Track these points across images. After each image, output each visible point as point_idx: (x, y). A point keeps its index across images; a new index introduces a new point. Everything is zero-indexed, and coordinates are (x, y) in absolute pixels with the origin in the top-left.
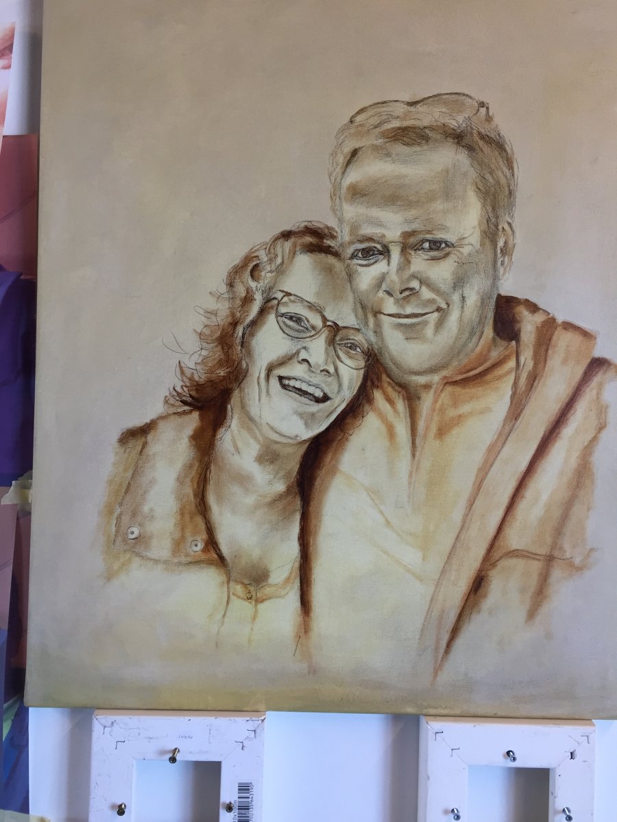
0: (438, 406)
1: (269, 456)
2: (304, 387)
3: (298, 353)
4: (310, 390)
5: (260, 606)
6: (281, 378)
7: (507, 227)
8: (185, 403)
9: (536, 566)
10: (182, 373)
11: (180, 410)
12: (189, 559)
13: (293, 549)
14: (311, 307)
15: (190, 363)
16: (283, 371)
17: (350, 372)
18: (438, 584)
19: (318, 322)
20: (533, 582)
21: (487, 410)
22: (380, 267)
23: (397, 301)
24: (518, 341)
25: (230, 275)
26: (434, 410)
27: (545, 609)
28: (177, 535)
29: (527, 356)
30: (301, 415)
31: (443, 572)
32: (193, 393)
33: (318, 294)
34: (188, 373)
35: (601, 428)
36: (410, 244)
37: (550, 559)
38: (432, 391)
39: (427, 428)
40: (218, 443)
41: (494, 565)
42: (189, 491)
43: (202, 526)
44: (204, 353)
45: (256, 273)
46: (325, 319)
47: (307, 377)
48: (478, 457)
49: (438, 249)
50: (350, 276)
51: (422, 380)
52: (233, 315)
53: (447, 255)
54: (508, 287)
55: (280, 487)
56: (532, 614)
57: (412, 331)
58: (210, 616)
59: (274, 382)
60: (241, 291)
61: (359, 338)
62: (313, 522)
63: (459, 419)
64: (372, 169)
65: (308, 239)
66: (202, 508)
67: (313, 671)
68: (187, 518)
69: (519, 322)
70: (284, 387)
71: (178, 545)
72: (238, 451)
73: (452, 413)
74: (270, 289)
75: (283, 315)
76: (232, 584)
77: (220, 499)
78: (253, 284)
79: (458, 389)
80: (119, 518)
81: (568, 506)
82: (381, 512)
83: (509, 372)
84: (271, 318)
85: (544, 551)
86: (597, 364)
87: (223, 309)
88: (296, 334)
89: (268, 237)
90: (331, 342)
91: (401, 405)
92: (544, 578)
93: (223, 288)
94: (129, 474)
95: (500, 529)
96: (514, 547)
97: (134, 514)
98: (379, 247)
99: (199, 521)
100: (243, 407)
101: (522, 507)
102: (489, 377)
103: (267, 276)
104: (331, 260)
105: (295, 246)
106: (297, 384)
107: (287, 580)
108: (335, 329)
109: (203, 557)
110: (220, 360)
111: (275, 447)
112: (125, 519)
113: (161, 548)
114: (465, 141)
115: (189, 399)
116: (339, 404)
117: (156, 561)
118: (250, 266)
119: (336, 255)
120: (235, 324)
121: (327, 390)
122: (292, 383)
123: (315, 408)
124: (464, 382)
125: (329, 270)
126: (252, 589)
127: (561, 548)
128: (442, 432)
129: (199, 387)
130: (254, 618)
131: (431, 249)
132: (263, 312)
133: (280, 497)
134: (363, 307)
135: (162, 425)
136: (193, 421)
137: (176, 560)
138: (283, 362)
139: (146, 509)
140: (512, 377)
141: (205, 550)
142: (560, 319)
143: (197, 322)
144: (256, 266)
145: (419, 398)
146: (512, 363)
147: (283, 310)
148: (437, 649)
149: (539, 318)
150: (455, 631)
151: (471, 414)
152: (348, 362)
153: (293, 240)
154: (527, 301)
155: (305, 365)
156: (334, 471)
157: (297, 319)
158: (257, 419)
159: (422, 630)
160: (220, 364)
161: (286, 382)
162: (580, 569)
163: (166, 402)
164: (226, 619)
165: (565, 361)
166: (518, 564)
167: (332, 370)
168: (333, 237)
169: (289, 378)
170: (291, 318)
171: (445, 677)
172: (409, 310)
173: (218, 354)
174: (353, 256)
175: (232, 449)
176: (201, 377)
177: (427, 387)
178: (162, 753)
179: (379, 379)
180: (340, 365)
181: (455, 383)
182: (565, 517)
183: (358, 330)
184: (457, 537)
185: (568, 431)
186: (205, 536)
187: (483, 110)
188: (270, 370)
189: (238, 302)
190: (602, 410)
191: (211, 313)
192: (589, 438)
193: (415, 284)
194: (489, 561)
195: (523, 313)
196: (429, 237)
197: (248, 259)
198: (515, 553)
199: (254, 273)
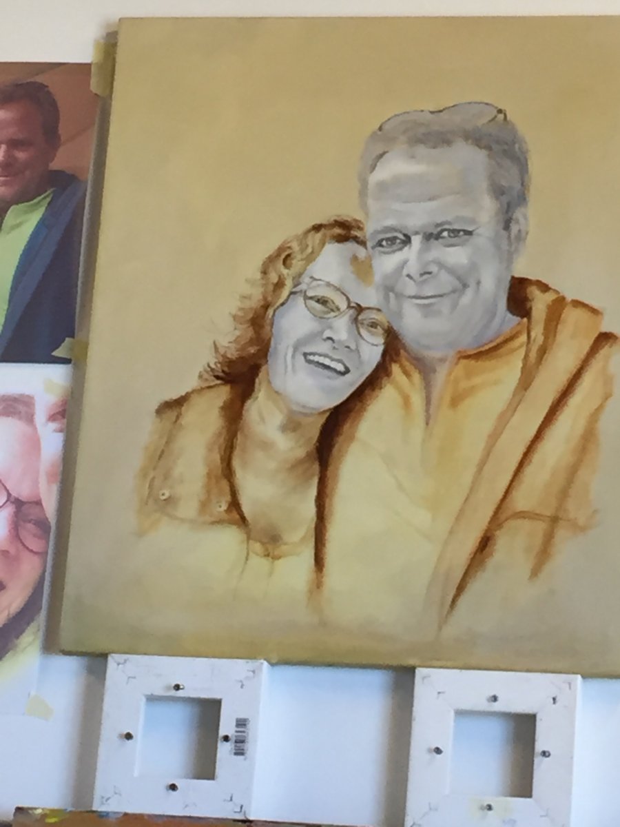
7: (520, 217)
10: (216, 350)
14: (337, 289)
15: (224, 341)
16: (308, 348)
18: (446, 543)
21: (497, 382)
23: (417, 284)
24: (529, 318)
25: (264, 263)
26: (447, 382)
27: (549, 567)
28: (204, 499)
29: (538, 332)
39: (441, 398)
40: (245, 414)
46: (348, 301)
47: (331, 354)
49: (456, 237)
51: (437, 354)
53: (465, 242)
56: (536, 571)
57: (429, 310)
58: (230, 572)
59: (300, 358)
61: (380, 317)
68: (213, 482)
69: (530, 300)
70: (309, 362)
74: (300, 275)
76: (251, 542)
77: (244, 463)
79: (472, 363)
82: (395, 477)
83: (522, 345)
84: (300, 301)
88: (322, 314)
90: (354, 321)
95: (507, 493)
96: (521, 509)
98: (401, 236)
100: (270, 382)
104: (356, 247)
106: (321, 360)
111: (298, 417)
114: (484, 143)
116: (359, 376)
120: (266, 307)
121: (348, 364)
123: (336, 380)
125: (354, 256)
127: (566, 510)
131: (449, 237)
132: (292, 295)
135: (195, 398)
137: (201, 520)
138: (310, 339)
139: (176, 473)
145: (434, 372)
147: (310, 293)
148: (442, 606)
151: (483, 385)
152: (370, 339)
154: (538, 281)
155: (329, 343)
157: (324, 301)
159: (428, 588)
164: (245, 575)
165: (573, 337)
169: (314, 354)
172: (427, 292)
174: (378, 245)
175: (257, 418)
177: (442, 360)
180: (362, 343)
182: (571, 479)
187: (501, 116)
188: (296, 347)
192: (595, 407)
198: (522, 515)
199: (287, 262)
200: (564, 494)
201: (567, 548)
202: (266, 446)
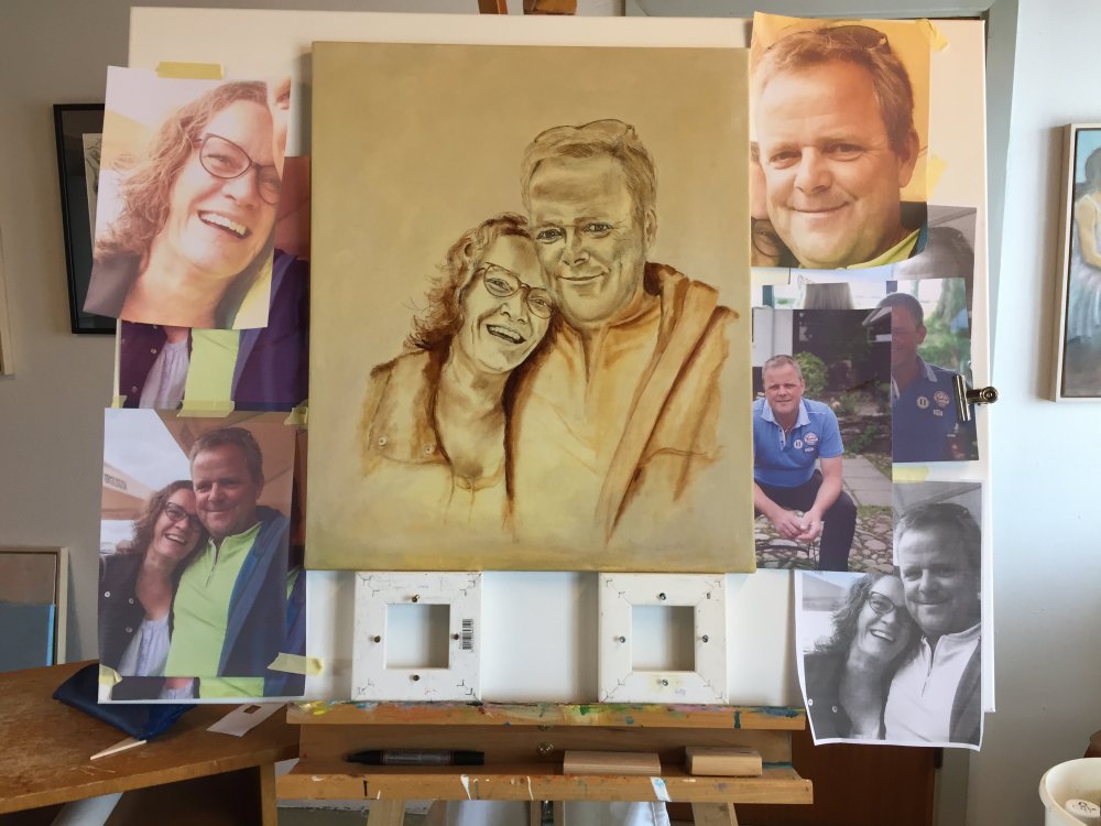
0: (604, 344)
1: (481, 383)
2: (506, 332)
3: (500, 308)
4: (510, 334)
5: (476, 494)
6: (488, 326)
7: (650, 213)
8: (418, 345)
9: (679, 460)
10: (416, 324)
11: (415, 351)
12: (423, 460)
13: (500, 451)
14: (510, 274)
15: (422, 316)
16: (490, 321)
17: (540, 321)
18: (608, 475)
19: (514, 284)
20: (678, 471)
21: (640, 347)
22: (559, 244)
23: (572, 268)
24: (662, 296)
25: (450, 252)
26: (601, 347)
27: (687, 491)
28: (415, 443)
29: (669, 306)
30: (504, 353)
31: (612, 466)
32: (424, 338)
33: (514, 265)
34: (421, 324)
35: (724, 357)
36: (581, 227)
37: (690, 454)
38: (600, 333)
39: (597, 360)
40: (443, 375)
41: (649, 460)
42: (422, 410)
43: (433, 436)
44: (432, 309)
45: (469, 251)
46: (520, 283)
47: (508, 326)
48: (634, 381)
49: (601, 230)
50: (538, 251)
51: (592, 325)
52: (453, 281)
53: (608, 234)
54: (652, 257)
55: (490, 406)
56: (677, 495)
57: (584, 288)
58: (440, 501)
59: (484, 330)
60: (458, 263)
61: (545, 296)
62: (514, 431)
63: (619, 354)
64: (551, 174)
65: (507, 225)
66: (432, 421)
67: (516, 541)
68: (422, 429)
69: (662, 281)
70: (491, 332)
71: (415, 450)
72: (458, 380)
73: (615, 349)
74: (480, 262)
75: (489, 280)
76: (455, 478)
77: (445, 415)
78: (467, 259)
79: (619, 331)
80: (372, 431)
81: (703, 414)
82: (565, 423)
83: (657, 317)
84: (481, 283)
85: (685, 448)
86: (720, 311)
87: (445, 277)
88: (499, 294)
89: (477, 225)
90: (525, 299)
91: (577, 344)
92: (686, 469)
93: (445, 262)
94: (379, 398)
95: (652, 433)
96: (663, 446)
97: (383, 427)
98: (558, 230)
99: (431, 432)
100: (461, 347)
101: (668, 417)
102: (642, 322)
103: (477, 252)
104: (523, 239)
105: (497, 230)
106: (501, 331)
107: (496, 475)
108: (528, 289)
109: (434, 458)
110: (444, 315)
111: (485, 376)
112: (376, 431)
113: (403, 452)
114: (618, 153)
115: (422, 343)
116: (532, 343)
117: (399, 462)
118: (465, 246)
119: (527, 236)
120: (454, 288)
121: (522, 335)
122: (497, 329)
123: (514, 347)
124: (623, 326)
125: (522, 247)
126: (470, 481)
127: (698, 447)
128: (608, 363)
129: (428, 334)
130: (472, 502)
131: (596, 230)
132: (474, 278)
133: (490, 413)
134: (548, 274)
135: (402, 362)
136: (425, 358)
137: (414, 461)
138: (490, 314)
139: (391, 424)
140: (658, 322)
141: (435, 453)
142: (692, 279)
143: (427, 287)
144: (469, 246)
145: (591, 339)
146: (658, 312)
147: (489, 276)
148: (608, 523)
149: (676, 279)
150: (621, 509)
151: (629, 349)
152: (538, 313)
153: (494, 226)
154: (667, 266)
155: (506, 317)
156: (529, 393)
157: (500, 283)
158: (471, 356)
159: (596, 510)
160: (444, 317)
161: (493, 329)
162: (712, 461)
163: (405, 345)
164: (452, 504)
165: (697, 309)
166: (667, 458)
167: (526, 319)
168: (525, 223)
169: (495, 326)
170: (495, 283)
171: (615, 542)
172: (581, 275)
173: (442, 309)
174: (540, 237)
175: (453, 379)
176: (430, 326)
177: (596, 330)
178: (407, 598)
179: (561, 325)
180: (532, 317)
181: (617, 327)
182: (700, 422)
183: (544, 290)
184: (621, 441)
185: (700, 360)
186: (435, 443)
187: (630, 131)
188: (480, 320)
189: (456, 272)
190: (724, 345)
191: (436, 280)
192: (716, 365)
193: (585, 256)
194: (646, 456)
195: (664, 274)
196: (594, 222)
197: (462, 241)
198: (664, 451)
199: (468, 250)
200: (696, 434)
201: (700, 478)
202: (462, 401)
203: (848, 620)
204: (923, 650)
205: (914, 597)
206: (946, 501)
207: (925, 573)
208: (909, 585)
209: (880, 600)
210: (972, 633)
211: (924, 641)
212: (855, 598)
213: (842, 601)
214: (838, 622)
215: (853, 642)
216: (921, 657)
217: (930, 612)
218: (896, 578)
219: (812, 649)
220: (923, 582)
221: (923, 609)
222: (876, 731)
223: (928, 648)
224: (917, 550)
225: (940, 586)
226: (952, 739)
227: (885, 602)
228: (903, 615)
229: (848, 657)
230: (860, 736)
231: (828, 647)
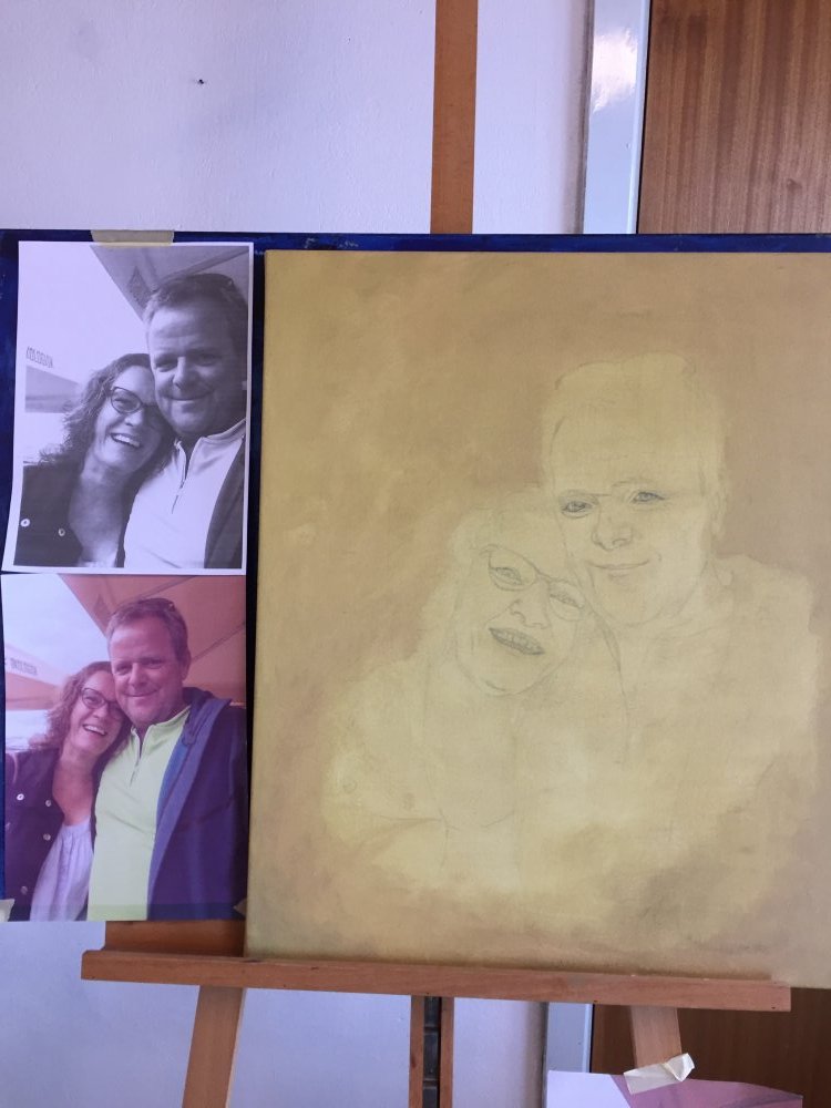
2: (518, 640)
3: (511, 605)
4: (524, 642)
6: (493, 631)
17: (564, 624)
19: (529, 573)
22: (591, 520)
46: (536, 572)
47: (521, 631)
49: (649, 501)
57: (624, 581)
70: (497, 640)
75: (494, 568)
88: (508, 587)
106: (510, 637)
117: (373, 814)
121: (539, 643)
122: (505, 635)
131: (641, 500)
147: (494, 562)
155: (519, 619)
157: (509, 572)
158: (470, 671)
161: (499, 635)
167: (544, 622)
169: (502, 631)
170: (503, 572)
174: (564, 509)
180: (555, 618)
193: (627, 535)
203: (83, 424)
204: (176, 456)
205: (167, 392)
206: (208, 271)
207: (181, 362)
208: (161, 377)
209: (125, 397)
210: (234, 433)
211: (178, 445)
212: (93, 397)
213: (78, 399)
214: (71, 426)
215: (90, 450)
216: (173, 465)
217: (187, 409)
218: (146, 370)
219: (36, 459)
220: (178, 373)
221: (178, 405)
222: (113, 557)
223: (182, 454)
224: (172, 333)
225: (199, 378)
226: (207, 565)
227: (129, 398)
228: (152, 412)
229: (83, 469)
230: (91, 564)
231: (57, 457)
